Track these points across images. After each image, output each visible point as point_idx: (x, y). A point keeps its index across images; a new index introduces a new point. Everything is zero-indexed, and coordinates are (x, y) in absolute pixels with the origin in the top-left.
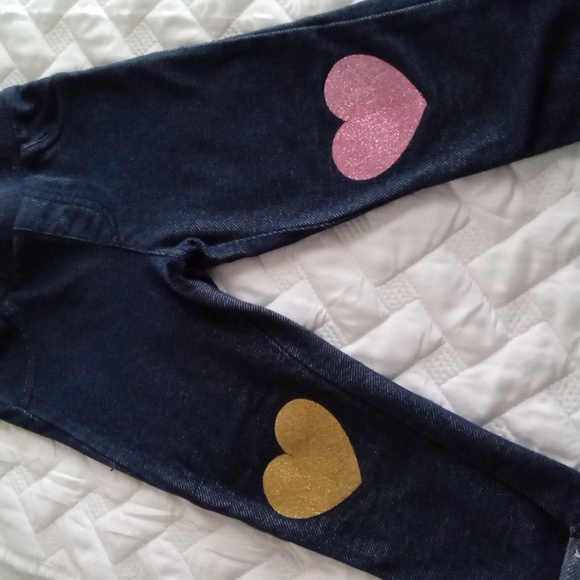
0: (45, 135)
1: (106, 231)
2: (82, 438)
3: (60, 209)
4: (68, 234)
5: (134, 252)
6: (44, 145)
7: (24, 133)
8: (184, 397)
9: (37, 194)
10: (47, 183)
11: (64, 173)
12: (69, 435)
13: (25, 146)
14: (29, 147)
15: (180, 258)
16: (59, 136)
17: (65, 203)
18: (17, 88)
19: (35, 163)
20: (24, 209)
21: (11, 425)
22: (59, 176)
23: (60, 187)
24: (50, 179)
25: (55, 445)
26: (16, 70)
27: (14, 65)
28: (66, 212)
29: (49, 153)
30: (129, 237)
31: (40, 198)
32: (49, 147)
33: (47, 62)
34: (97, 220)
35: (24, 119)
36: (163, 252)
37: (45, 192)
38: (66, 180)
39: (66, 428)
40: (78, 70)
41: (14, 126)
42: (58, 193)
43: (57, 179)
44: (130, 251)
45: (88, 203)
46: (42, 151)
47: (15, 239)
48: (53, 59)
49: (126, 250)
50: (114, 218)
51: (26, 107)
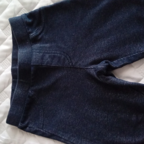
0: (38, 30)
1: (67, 62)
2: (66, 138)
3: (47, 56)
4: (52, 64)
5: (79, 68)
6: (38, 33)
7: (30, 30)
8: (107, 120)
9: (38, 51)
10: (41, 47)
11: (46, 43)
12: (61, 138)
13: (31, 34)
14: (33, 35)
15: (103, 69)
16: (43, 30)
17: (49, 53)
18: (26, 14)
19: (35, 40)
20: (34, 57)
21: (35, 135)
22: (45, 44)
23: (46, 48)
24: (42, 45)
25: (54, 141)
26: (24, 9)
27: (23, 7)
28: (50, 57)
29: (40, 36)
30: (76, 63)
31: (40, 52)
32: (40, 34)
33: (36, 4)
34: (62, 58)
35: (30, 25)
36: (92, 67)
37: (41, 50)
38: (48, 45)
39: (59, 135)
40: (48, 5)
41: (27, 28)
42: (46, 50)
43: (44, 45)
44: (78, 68)
45: (58, 52)
46: (38, 36)
47: (32, 68)
48: (38, 3)
49: (76, 68)
50: (69, 56)
51: (30, 21)
